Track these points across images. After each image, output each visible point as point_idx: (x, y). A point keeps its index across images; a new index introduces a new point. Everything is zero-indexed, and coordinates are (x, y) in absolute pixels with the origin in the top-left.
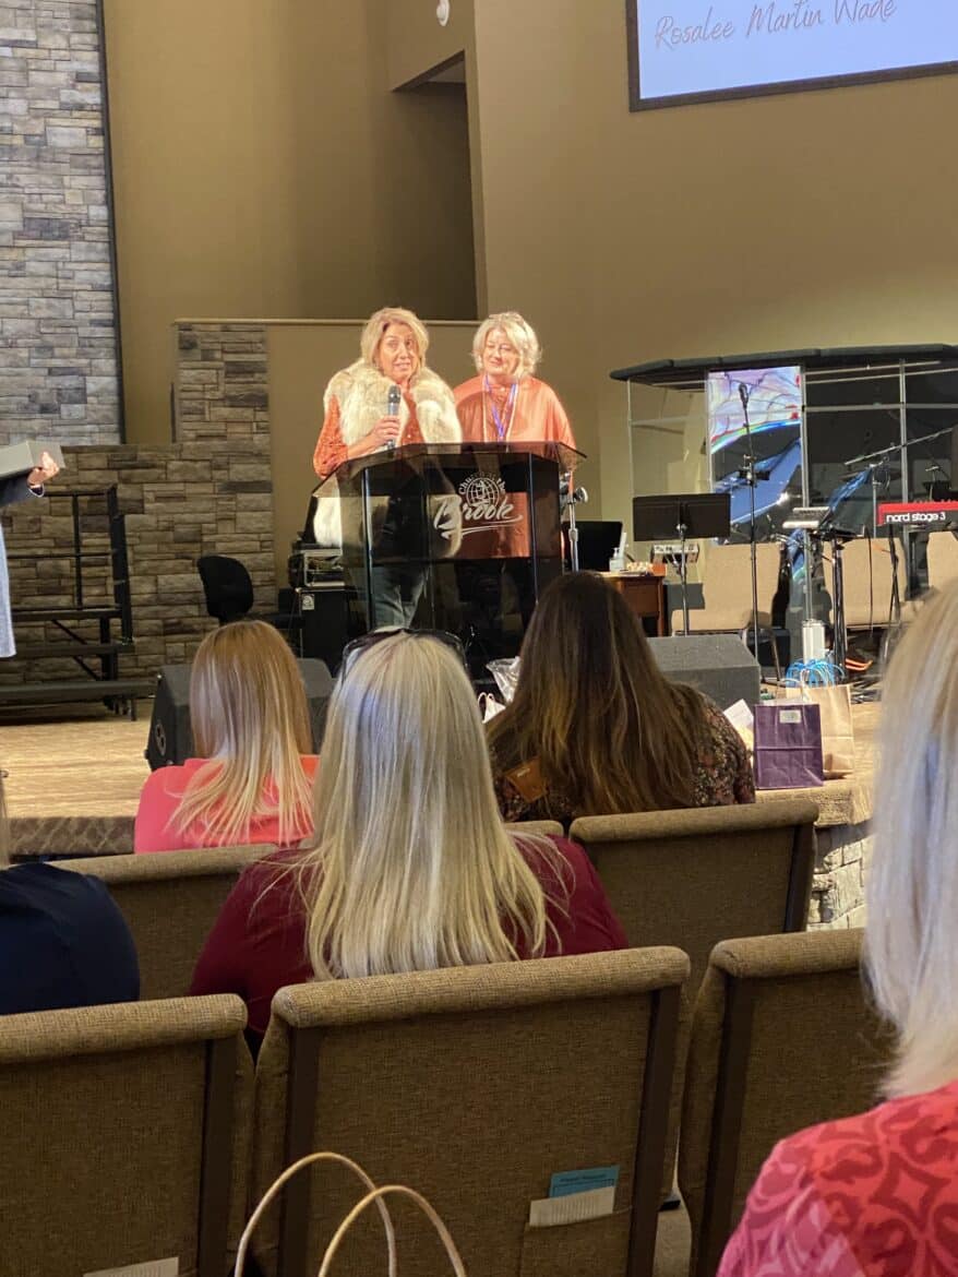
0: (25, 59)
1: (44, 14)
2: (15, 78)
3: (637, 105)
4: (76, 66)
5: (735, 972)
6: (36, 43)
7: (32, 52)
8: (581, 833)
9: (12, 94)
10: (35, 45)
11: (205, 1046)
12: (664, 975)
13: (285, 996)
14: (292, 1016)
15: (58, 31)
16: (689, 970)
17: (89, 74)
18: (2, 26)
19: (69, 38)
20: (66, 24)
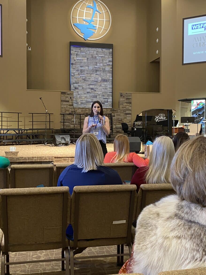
1: (105, 53)
2: (102, 61)
3: (183, 64)
4: (109, 60)
7: (104, 58)
10: (104, 57)
13: (142, 186)
14: (143, 188)
18: (100, 55)
19: (108, 56)
20: (108, 54)
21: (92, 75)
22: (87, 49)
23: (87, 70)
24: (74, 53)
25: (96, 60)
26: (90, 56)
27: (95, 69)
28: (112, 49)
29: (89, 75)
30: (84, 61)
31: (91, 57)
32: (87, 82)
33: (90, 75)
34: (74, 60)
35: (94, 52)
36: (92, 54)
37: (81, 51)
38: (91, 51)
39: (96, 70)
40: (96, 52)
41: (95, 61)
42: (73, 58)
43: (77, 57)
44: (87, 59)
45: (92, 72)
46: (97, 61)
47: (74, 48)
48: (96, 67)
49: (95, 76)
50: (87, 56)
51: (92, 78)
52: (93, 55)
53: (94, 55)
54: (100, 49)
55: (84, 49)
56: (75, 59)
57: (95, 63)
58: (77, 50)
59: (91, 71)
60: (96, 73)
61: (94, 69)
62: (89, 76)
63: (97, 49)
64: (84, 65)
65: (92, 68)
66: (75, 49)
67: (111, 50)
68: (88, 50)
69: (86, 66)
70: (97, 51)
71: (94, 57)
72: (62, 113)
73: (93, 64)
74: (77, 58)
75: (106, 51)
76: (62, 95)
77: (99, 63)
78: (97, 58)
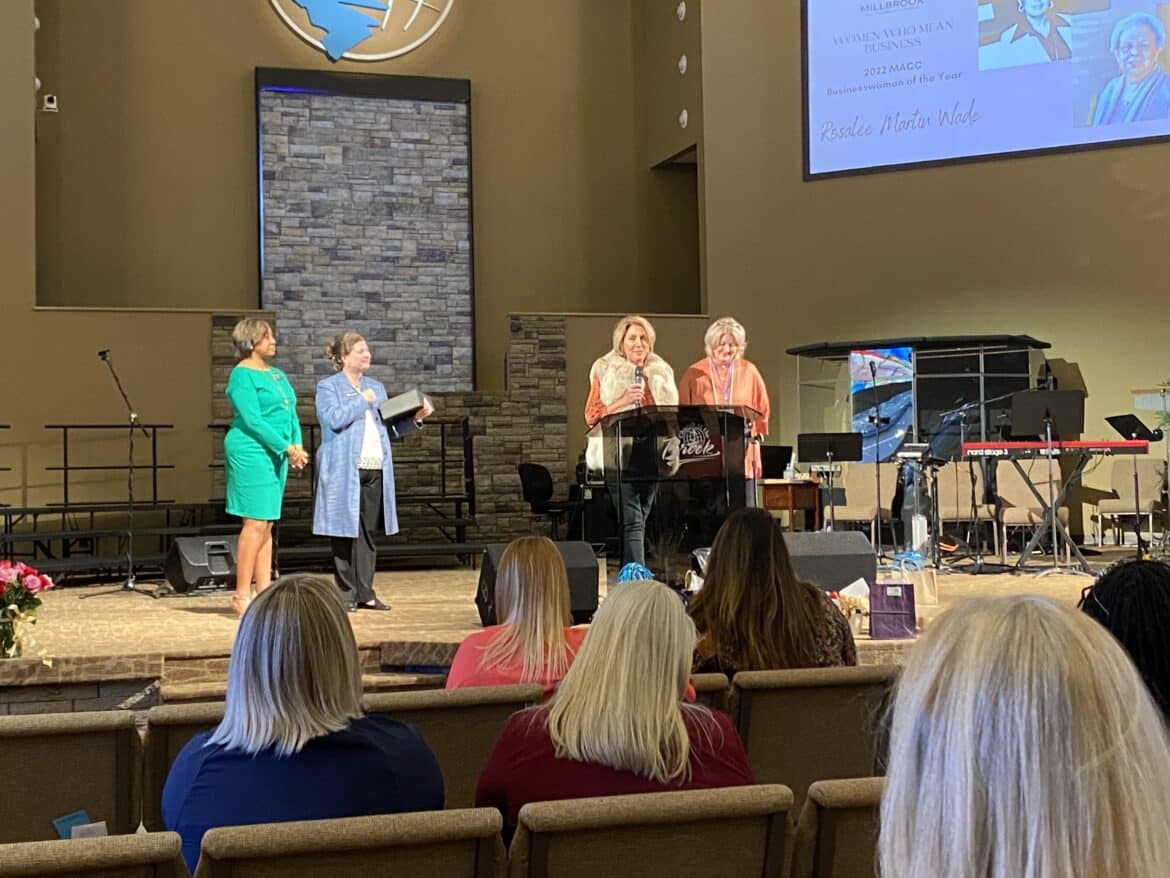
0: (422, 151)
1: (434, 123)
2: (416, 163)
3: (808, 177)
4: (453, 155)
5: (823, 804)
6: (429, 141)
7: (426, 146)
8: (739, 682)
9: (413, 173)
10: (428, 142)
11: (475, 842)
12: (775, 804)
13: (527, 809)
14: (532, 825)
15: (442, 134)
16: (792, 801)
17: (461, 159)
18: (407, 131)
20: (448, 129)
21: (371, 231)
22: (342, 102)
23: (343, 205)
24: (279, 122)
25: (391, 158)
26: (359, 139)
27: (384, 199)
28: (468, 103)
29: (355, 228)
30: (328, 160)
31: (365, 144)
32: (344, 265)
33: (361, 227)
34: (275, 160)
35: (375, 119)
36: (368, 126)
37: (314, 113)
38: (362, 114)
39: (387, 204)
40: (389, 116)
41: (385, 164)
42: (274, 145)
43: (294, 144)
44: (346, 150)
45: (368, 217)
46: (394, 161)
47: (275, 98)
48: (388, 188)
49: (384, 236)
50: (341, 138)
51: (373, 242)
52: (374, 134)
53: (382, 134)
54: (409, 104)
55: (328, 106)
56: (284, 150)
57: (385, 173)
58: (292, 110)
59: (367, 209)
60: (392, 220)
61: (378, 198)
62: (358, 237)
63: (392, 102)
64: (331, 179)
65: (371, 194)
66: (283, 105)
67: (462, 109)
68: (347, 110)
69: (339, 187)
70: (392, 113)
71: (377, 141)
72: (218, 422)
73: (372, 179)
74: (295, 148)
75: (438, 112)
76: (215, 332)
77: (403, 171)
78: (393, 145)
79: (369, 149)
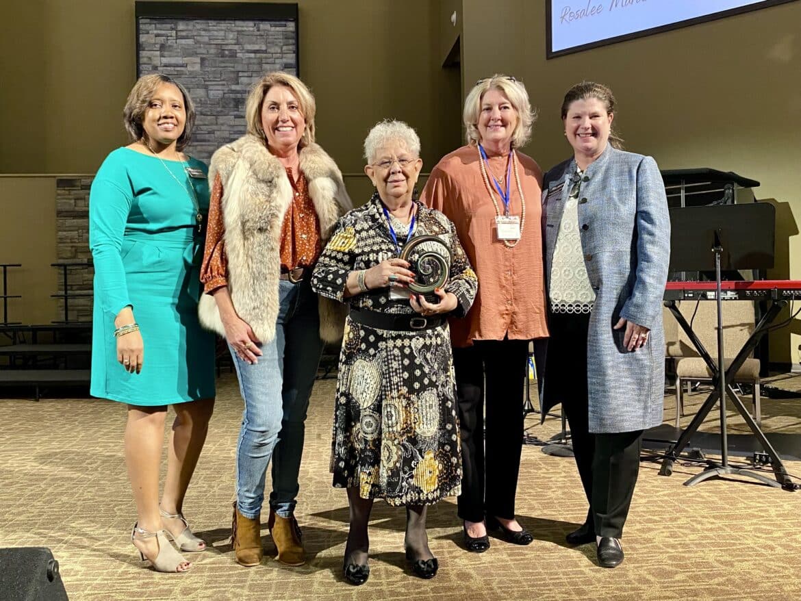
0: (261, 59)
1: (270, 37)
2: (256, 68)
3: (551, 55)
4: (285, 60)
6: (266, 50)
7: (264, 55)
9: (254, 75)
10: (265, 52)
15: (277, 45)
17: (290, 64)
18: (250, 44)
19: (282, 48)
20: (281, 41)
21: (221, 120)
22: (199, 25)
23: (201, 100)
24: (153, 41)
25: (236, 65)
26: (213, 51)
27: (232, 96)
28: (296, 21)
29: (209, 118)
30: (189, 68)
31: (217, 55)
32: (202, 145)
33: (214, 117)
34: (151, 69)
35: (225, 36)
36: (219, 42)
37: (179, 34)
38: (215, 33)
39: (234, 99)
40: (236, 33)
41: (232, 69)
42: (150, 58)
43: (164, 57)
44: (203, 60)
45: (219, 109)
46: (239, 68)
47: (150, 24)
48: (234, 87)
49: (232, 123)
50: (199, 51)
51: (223, 128)
52: (224, 47)
53: (230, 47)
54: (251, 24)
55: (190, 28)
56: (156, 61)
57: (232, 76)
58: (163, 32)
59: (218, 104)
60: (238, 111)
61: (226, 95)
62: (212, 124)
63: (238, 23)
64: (192, 82)
65: (221, 92)
66: (156, 29)
67: (291, 26)
68: (205, 30)
69: (198, 88)
70: (238, 31)
71: (227, 52)
73: (223, 80)
74: (165, 60)
75: (273, 29)
76: (59, 192)
77: (246, 74)
78: (238, 55)
79: (221, 59)
